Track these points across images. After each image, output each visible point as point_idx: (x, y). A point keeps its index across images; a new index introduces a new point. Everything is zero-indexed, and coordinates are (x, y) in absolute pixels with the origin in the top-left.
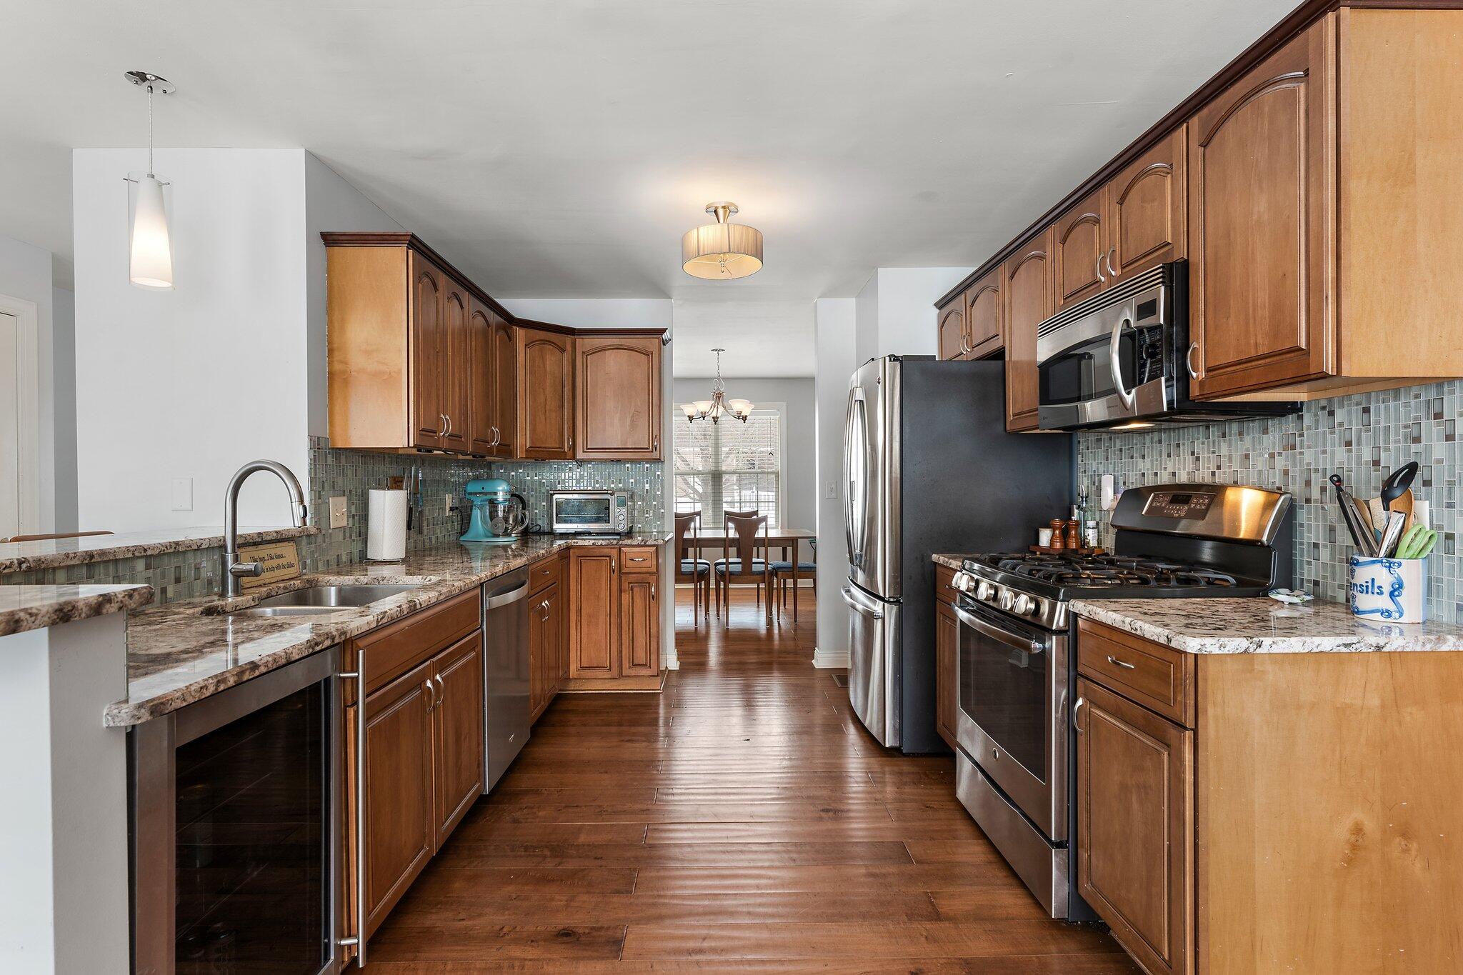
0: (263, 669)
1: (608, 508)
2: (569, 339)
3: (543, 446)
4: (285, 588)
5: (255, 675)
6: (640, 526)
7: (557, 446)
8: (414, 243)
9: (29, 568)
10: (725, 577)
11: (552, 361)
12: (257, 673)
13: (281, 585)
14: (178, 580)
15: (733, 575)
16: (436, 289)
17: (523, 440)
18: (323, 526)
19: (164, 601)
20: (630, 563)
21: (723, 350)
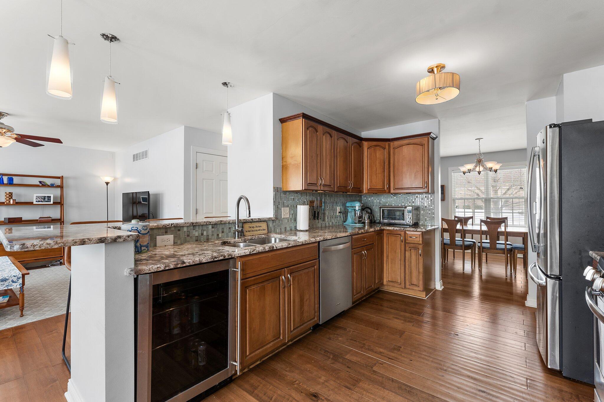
0: (187, 264)
1: (403, 214)
2: (387, 143)
3: (375, 188)
4: (258, 237)
5: (183, 266)
6: (422, 222)
7: (382, 188)
8: (305, 116)
9: (174, 226)
10: (482, 249)
11: (380, 154)
12: (184, 265)
13: (257, 236)
14: (223, 232)
15: (485, 248)
16: (317, 131)
17: (366, 187)
18: (279, 217)
19: (218, 238)
20: (409, 239)
21: (482, 139)
